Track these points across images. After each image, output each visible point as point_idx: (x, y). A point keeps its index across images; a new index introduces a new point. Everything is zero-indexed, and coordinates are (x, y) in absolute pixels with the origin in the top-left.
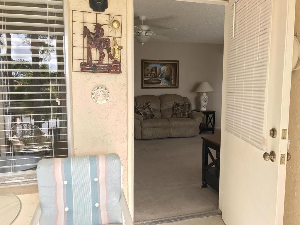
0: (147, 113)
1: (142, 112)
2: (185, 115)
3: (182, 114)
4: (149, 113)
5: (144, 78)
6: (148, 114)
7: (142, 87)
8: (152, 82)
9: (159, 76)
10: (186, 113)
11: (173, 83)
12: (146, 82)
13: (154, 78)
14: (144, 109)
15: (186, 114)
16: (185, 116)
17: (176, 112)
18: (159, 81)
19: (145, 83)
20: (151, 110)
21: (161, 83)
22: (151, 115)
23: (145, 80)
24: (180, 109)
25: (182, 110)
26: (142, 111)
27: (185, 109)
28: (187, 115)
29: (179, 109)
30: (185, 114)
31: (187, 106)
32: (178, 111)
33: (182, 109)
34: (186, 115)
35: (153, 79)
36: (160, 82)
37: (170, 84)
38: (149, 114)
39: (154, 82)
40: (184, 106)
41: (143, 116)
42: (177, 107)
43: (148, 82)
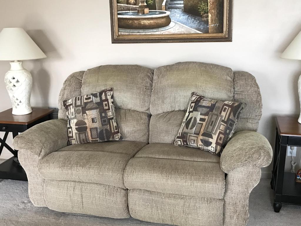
0: (89, 124)
1: (75, 121)
2: (211, 143)
3: (202, 140)
4: (97, 125)
5: (115, 12)
6: (91, 129)
8: (143, 22)
9: (164, 4)
10: (215, 137)
11: (211, 25)
12: (123, 24)
13: (147, 10)
14: (84, 109)
15: (213, 141)
16: (210, 148)
17: (186, 130)
18: (163, 20)
19: (120, 26)
20: (106, 116)
21: (172, 24)
22: (102, 131)
23: (119, 19)
24: (198, 121)
25: (204, 123)
26: (75, 118)
27: (212, 123)
28: (216, 147)
29: (195, 119)
30: (211, 140)
32: (191, 128)
33: (204, 120)
34: (214, 145)
35: (143, 14)
36: (168, 21)
37: (202, 27)
38: (96, 128)
39: (147, 22)
40: (214, 111)
41: (76, 134)
42: (192, 112)
43: (131, 22)
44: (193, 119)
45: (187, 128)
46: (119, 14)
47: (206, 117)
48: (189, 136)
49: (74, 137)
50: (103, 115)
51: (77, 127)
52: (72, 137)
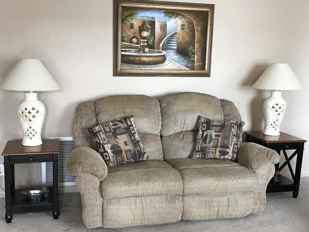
0: (123, 147)
1: (110, 145)
2: (228, 152)
3: (220, 152)
4: (130, 147)
5: (119, 49)
6: (126, 151)
7: (116, 73)
8: (143, 59)
9: (161, 45)
10: (231, 148)
11: (196, 64)
12: (126, 60)
13: (147, 50)
14: (115, 135)
15: (230, 151)
16: (226, 157)
17: (204, 145)
18: (160, 58)
19: (123, 62)
20: (135, 140)
21: (167, 62)
22: (135, 152)
23: (122, 55)
24: (214, 137)
25: (220, 139)
26: (108, 142)
27: (227, 138)
28: (233, 155)
29: (211, 136)
30: (228, 150)
31: (233, 130)
32: (209, 143)
33: (219, 136)
34: (231, 154)
35: (144, 52)
36: (163, 59)
37: (190, 65)
38: (130, 150)
39: (146, 59)
40: (225, 128)
41: (113, 156)
42: (206, 130)
43: (132, 58)
44: (208, 136)
45: (205, 143)
46: (122, 51)
47: (221, 134)
48: (208, 149)
49: (112, 160)
50: (133, 138)
51: (112, 151)
52: (110, 160)
